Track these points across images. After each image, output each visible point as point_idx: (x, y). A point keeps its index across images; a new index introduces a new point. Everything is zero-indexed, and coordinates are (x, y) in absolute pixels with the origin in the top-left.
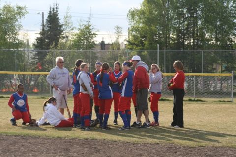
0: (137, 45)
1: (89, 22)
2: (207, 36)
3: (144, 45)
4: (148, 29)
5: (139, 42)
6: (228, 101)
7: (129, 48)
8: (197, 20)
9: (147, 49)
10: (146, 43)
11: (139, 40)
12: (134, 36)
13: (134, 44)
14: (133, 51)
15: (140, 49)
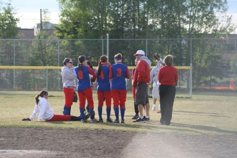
0: (69, 33)
1: (9, 4)
2: (150, 22)
3: (78, 32)
4: (82, 13)
5: (71, 29)
6: (186, 98)
7: (58, 36)
8: (139, 2)
9: (81, 37)
10: (80, 30)
11: (71, 27)
12: (65, 22)
13: (65, 31)
14: (64, 40)
15: (73, 38)
